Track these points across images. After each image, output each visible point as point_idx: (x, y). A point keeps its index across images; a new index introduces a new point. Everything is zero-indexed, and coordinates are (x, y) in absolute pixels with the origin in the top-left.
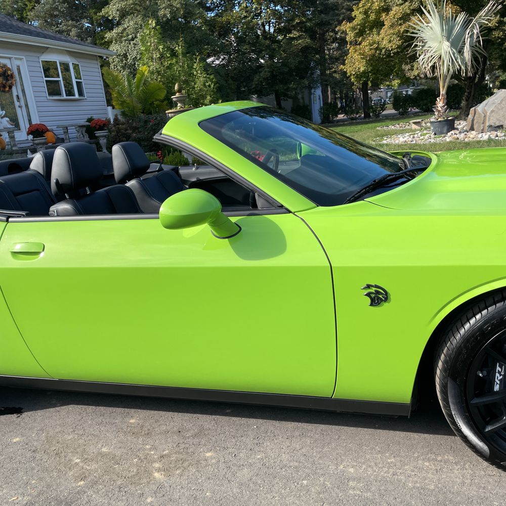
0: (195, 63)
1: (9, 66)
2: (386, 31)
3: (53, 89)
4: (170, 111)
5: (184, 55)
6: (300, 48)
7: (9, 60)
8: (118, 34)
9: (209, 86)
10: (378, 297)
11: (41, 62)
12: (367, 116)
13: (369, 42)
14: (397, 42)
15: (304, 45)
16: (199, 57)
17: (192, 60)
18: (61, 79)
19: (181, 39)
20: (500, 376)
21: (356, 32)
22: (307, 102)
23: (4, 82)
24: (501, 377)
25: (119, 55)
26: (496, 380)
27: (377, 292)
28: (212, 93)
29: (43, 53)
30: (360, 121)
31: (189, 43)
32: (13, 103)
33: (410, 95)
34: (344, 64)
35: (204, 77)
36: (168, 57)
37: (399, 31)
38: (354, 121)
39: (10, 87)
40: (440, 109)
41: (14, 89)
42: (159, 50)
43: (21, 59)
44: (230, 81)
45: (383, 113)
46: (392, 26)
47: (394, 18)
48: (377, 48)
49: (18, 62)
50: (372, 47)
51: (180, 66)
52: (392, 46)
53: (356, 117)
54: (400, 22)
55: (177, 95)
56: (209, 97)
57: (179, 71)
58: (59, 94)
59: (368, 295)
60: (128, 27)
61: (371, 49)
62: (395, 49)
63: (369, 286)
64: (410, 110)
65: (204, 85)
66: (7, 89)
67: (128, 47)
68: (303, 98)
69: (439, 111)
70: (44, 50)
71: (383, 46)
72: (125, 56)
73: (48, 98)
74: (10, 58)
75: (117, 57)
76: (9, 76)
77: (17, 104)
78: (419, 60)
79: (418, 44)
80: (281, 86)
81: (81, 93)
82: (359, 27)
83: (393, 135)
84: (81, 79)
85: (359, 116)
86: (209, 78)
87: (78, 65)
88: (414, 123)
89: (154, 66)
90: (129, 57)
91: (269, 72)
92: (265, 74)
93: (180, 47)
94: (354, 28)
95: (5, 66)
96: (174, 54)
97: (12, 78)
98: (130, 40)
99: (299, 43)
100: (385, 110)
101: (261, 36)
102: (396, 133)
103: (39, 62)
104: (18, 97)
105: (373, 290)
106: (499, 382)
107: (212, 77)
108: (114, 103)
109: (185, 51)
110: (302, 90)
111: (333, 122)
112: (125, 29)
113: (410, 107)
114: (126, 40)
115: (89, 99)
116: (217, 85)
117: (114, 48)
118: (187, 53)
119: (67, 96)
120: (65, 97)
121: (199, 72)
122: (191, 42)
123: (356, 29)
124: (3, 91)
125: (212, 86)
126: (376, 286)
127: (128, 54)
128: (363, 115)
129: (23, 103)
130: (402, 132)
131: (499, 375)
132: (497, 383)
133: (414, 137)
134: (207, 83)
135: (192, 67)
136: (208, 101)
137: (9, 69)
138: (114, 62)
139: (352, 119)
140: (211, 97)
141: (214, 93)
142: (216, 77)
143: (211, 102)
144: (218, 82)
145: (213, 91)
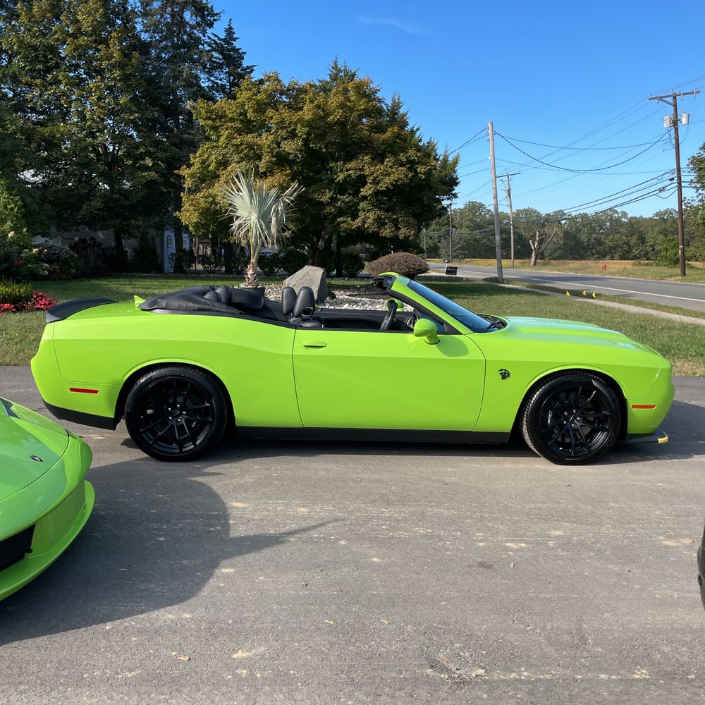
9: (12, 210)
10: (505, 375)
12: (229, 271)
13: (204, 195)
15: (149, 178)
21: (194, 180)
27: (505, 373)
28: (15, 219)
30: (219, 276)
34: (180, 211)
35: (5, 198)
38: (212, 275)
40: (249, 276)
44: (48, 206)
48: (212, 202)
50: (207, 200)
53: (214, 270)
56: (9, 223)
59: (501, 374)
61: (206, 202)
63: (501, 370)
65: (6, 207)
68: (153, 238)
69: (249, 278)
80: (118, 221)
82: (197, 175)
85: (218, 270)
86: (12, 199)
92: (96, 203)
94: (192, 176)
99: (144, 176)
105: (503, 372)
107: (17, 198)
111: (185, 272)
116: (23, 210)
123: (194, 177)
125: (16, 210)
126: (505, 370)
128: (224, 269)
134: (10, 205)
136: (8, 227)
139: (210, 272)
140: (12, 222)
141: (18, 219)
142: (22, 200)
143: (12, 229)
144: (25, 206)
145: (16, 217)
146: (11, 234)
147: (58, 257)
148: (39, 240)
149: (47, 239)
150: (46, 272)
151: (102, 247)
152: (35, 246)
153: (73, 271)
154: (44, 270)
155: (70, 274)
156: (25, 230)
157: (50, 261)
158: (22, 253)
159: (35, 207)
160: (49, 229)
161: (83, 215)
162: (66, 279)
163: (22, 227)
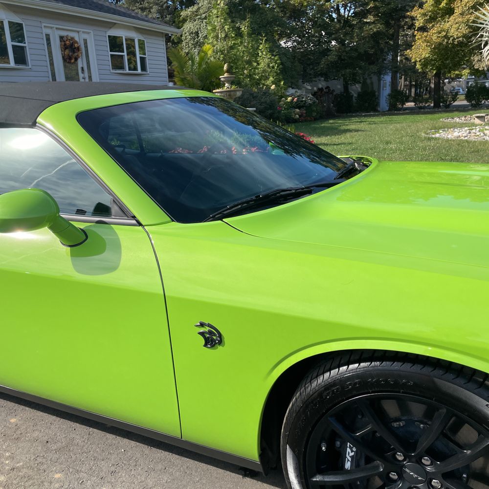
0: (261, 44)
1: (77, 39)
2: (455, 19)
3: (117, 64)
4: (217, 90)
5: (249, 35)
6: (371, 33)
7: (77, 33)
8: (193, 12)
9: (273, 67)
10: (212, 339)
11: (107, 37)
12: (437, 106)
13: (437, 30)
14: (464, 30)
15: (375, 30)
16: (265, 38)
17: (257, 41)
18: (125, 54)
19: (248, 20)
20: (352, 452)
21: (426, 18)
22: (375, 88)
23: (71, 54)
24: (353, 454)
25: (192, 33)
26: (347, 456)
28: (275, 74)
29: (111, 28)
30: (429, 110)
31: (259, 24)
32: (77, 74)
33: (486, 86)
34: (411, 49)
35: (269, 59)
36: (232, 37)
37: (468, 20)
39: (76, 59)
41: (79, 61)
42: (225, 30)
43: (88, 33)
44: (297, 63)
45: (454, 104)
46: (462, 14)
47: (465, 5)
48: (445, 36)
49: (85, 36)
50: (440, 35)
51: (245, 46)
52: (457, 35)
53: (424, 106)
54: (471, 11)
55: (226, 75)
56: (271, 79)
57: (243, 51)
58: (122, 68)
59: (202, 334)
60: (202, 6)
61: (438, 37)
62: (460, 37)
63: (202, 325)
64: (483, 102)
65: (269, 66)
66: (73, 61)
67: (200, 25)
68: (372, 83)
70: (111, 25)
71: (451, 34)
72: (197, 33)
73: (112, 71)
74: (78, 32)
75: (190, 35)
76: (75, 48)
77: (81, 75)
78: (483, 51)
79: (484, 34)
81: (144, 68)
82: (430, 13)
83: (451, 128)
84: (145, 55)
85: (428, 106)
86: (273, 59)
87: (144, 41)
88: (478, 117)
89: (219, 46)
90: (200, 35)
91: (336, 56)
92: (332, 57)
93: (246, 28)
94: (425, 15)
95: (72, 38)
96: (239, 34)
97: (79, 51)
98: (203, 19)
99: (371, 29)
100: (456, 100)
101: (336, 20)
102: (455, 126)
103: (106, 37)
104: (82, 68)
105: (207, 329)
106: (350, 459)
107: (276, 58)
108: (176, 79)
109: (251, 32)
110: (370, 75)
111: (400, 109)
112: (199, 9)
113: (484, 99)
114: (199, 19)
115: (151, 74)
116: (281, 67)
117: (188, 26)
118: (252, 34)
119: (129, 70)
120: (127, 71)
121: (264, 53)
122: (261, 23)
123: (427, 16)
124: (68, 62)
125: (276, 67)
126: (209, 326)
127: (199, 32)
129: (86, 75)
130: (461, 126)
131: (350, 452)
132: (348, 460)
133: (470, 133)
134: (272, 63)
135: (258, 48)
136: (270, 81)
137: (76, 42)
138: (186, 39)
139: (421, 108)
140: (273, 77)
141: (277, 74)
142: (280, 59)
143: (273, 83)
144: (282, 64)
145: (276, 72)
146: (273, 87)
147: (304, 104)
148: (291, 91)
149: (297, 90)
150: (297, 116)
151: (334, 93)
152: (289, 96)
153: (314, 114)
154: (295, 114)
155: (313, 117)
156: (282, 83)
157: (299, 108)
158: (280, 102)
159: (288, 64)
160: (298, 81)
161: (321, 68)
162: (310, 121)
163: (280, 81)
